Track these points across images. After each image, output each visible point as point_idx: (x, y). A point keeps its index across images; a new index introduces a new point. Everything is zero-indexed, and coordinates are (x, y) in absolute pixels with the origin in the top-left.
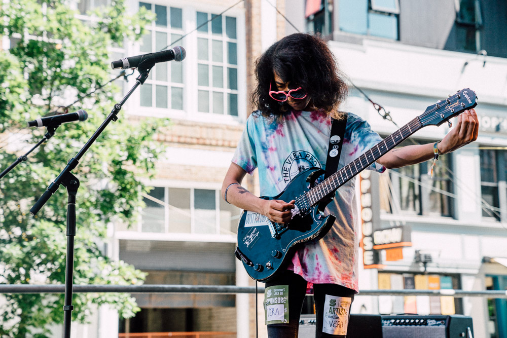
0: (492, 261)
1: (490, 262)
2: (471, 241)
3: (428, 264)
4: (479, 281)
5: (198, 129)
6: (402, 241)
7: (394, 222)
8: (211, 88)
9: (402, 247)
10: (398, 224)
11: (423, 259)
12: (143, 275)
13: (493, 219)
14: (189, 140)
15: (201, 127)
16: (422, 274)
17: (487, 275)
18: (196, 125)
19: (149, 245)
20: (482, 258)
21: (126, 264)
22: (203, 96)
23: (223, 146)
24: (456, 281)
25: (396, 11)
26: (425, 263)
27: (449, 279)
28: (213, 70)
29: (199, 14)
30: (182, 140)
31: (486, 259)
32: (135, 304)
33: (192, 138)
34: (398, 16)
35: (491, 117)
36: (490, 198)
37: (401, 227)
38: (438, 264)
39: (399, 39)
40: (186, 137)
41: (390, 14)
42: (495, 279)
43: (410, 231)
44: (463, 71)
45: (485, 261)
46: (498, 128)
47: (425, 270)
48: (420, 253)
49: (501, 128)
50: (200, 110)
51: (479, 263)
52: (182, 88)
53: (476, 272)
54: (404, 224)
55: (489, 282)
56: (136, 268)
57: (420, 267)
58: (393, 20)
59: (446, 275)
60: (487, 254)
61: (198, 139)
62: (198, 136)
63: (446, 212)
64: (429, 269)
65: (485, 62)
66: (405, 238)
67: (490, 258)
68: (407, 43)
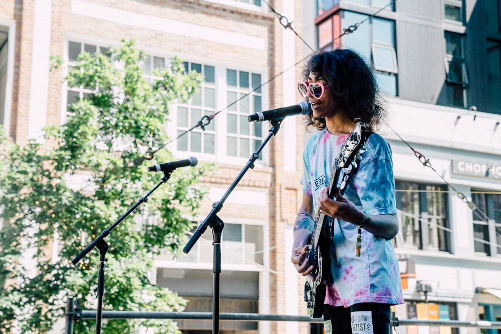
0: (484, 291)
1: (482, 293)
2: (466, 273)
3: (428, 293)
4: (473, 309)
5: (227, 170)
6: (407, 272)
7: (400, 255)
8: (238, 135)
9: (407, 278)
10: (403, 257)
11: (424, 289)
12: (184, 302)
13: (484, 254)
14: (219, 180)
15: (230, 169)
16: (424, 301)
17: (480, 304)
18: (225, 168)
19: (183, 272)
20: (475, 288)
21: (171, 292)
22: (232, 141)
23: (249, 186)
24: (453, 309)
25: (396, 71)
26: (426, 292)
27: (446, 307)
28: (240, 119)
29: (228, 70)
30: (213, 180)
31: (479, 290)
32: (177, 328)
33: (222, 178)
34: (396, 75)
35: (481, 165)
36: (481, 234)
37: (406, 260)
38: (436, 293)
39: (397, 95)
40: (216, 178)
41: (390, 73)
42: (486, 307)
43: (414, 264)
44: (456, 124)
45: (478, 291)
46: (487, 174)
47: (426, 299)
48: (421, 283)
49: (490, 173)
50: (228, 154)
51: (472, 293)
52: (214, 135)
53: (470, 301)
54: (408, 257)
55: (481, 310)
56: (179, 296)
57: (421, 295)
58: (393, 78)
59: (443, 303)
60: (480, 285)
61: (227, 179)
62: (227, 177)
63: (443, 247)
64: (429, 298)
65: (475, 116)
66: (410, 270)
67: (483, 289)
68: (405, 98)
